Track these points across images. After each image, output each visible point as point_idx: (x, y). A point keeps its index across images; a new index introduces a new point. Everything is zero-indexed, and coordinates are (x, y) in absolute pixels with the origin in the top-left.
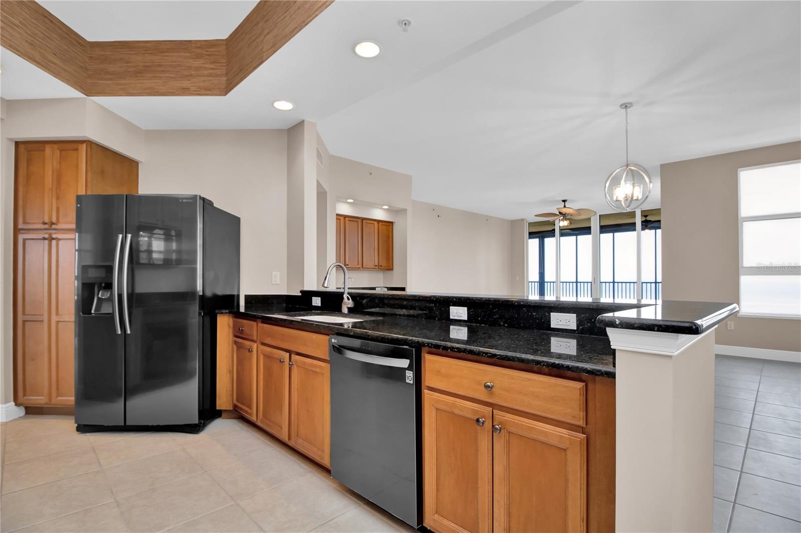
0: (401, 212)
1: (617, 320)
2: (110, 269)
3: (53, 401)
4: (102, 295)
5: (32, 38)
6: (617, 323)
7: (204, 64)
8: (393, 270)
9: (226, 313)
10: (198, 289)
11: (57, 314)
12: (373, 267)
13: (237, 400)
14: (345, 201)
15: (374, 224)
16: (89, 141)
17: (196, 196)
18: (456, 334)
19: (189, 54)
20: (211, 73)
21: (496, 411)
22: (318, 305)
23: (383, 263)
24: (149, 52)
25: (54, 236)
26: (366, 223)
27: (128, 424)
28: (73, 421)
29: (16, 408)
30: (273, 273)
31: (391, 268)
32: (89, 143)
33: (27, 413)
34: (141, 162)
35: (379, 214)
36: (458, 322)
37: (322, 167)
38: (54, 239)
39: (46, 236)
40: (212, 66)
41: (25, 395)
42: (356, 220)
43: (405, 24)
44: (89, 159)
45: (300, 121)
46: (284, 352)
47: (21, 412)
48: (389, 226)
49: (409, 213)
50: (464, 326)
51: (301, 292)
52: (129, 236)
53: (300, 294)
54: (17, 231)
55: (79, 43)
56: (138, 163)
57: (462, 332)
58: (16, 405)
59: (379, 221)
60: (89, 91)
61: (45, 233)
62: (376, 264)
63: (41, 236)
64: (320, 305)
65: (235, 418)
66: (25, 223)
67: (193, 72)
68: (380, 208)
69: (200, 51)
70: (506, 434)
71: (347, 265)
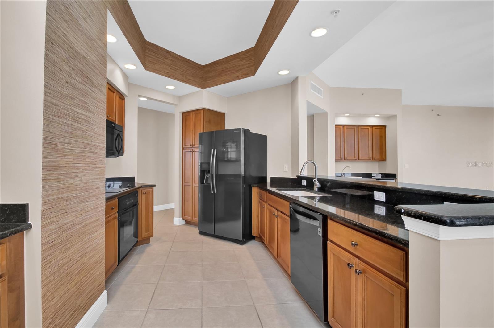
0: (393, 117)
1: (402, 210)
2: (209, 164)
3: (193, 220)
4: (207, 176)
5: (183, 72)
6: (403, 212)
7: (245, 62)
8: (386, 160)
9: (256, 186)
10: (242, 173)
11: (195, 183)
12: (368, 159)
13: (260, 232)
14: (343, 115)
15: (368, 128)
16: (204, 108)
17: (241, 128)
18: (378, 210)
19: (238, 60)
20: (248, 66)
21: (360, 261)
22: (304, 185)
23: (377, 156)
24: (224, 63)
25: (194, 150)
26: (361, 128)
27: (215, 234)
28: (197, 229)
29: (182, 220)
30: (284, 165)
31: (384, 159)
32: (204, 109)
33: (186, 223)
34: (226, 113)
35: (373, 121)
36: (380, 203)
37: (322, 97)
38: (193, 151)
39: (191, 150)
40: (248, 62)
41: (185, 216)
42: (354, 127)
43: (336, 12)
44: (204, 116)
45: (295, 78)
46: (275, 210)
47: (184, 222)
48: (382, 128)
49: (399, 117)
50: (384, 206)
51: (297, 176)
52: (216, 149)
53: (297, 178)
54: (183, 149)
55: (199, 67)
56: (224, 114)
57: (382, 210)
58: (182, 219)
59: (372, 126)
60: (203, 86)
61: (191, 149)
62: (370, 157)
63: (189, 151)
64: (306, 185)
65: (260, 242)
66: (185, 145)
67: (241, 68)
68: (373, 117)
69: (243, 56)
70: (364, 277)
71: (346, 158)
